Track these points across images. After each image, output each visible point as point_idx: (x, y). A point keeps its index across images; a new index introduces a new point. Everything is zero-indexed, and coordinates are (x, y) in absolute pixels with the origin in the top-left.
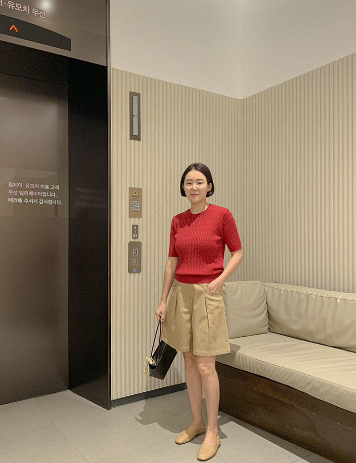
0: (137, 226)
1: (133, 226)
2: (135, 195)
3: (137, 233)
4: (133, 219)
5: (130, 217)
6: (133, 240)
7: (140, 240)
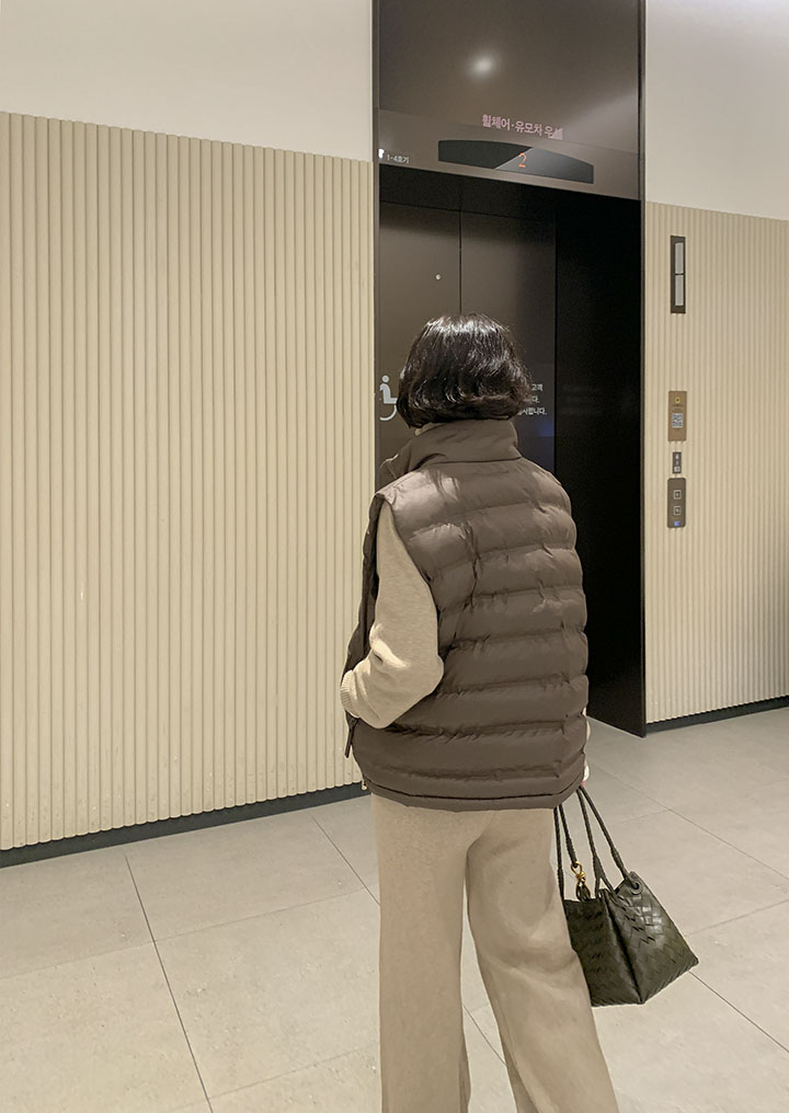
0: (680, 453)
1: (675, 454)
2: (678, 403)
3: (680, 465)
4: (673, 443)
5: (670, 440)
6: (673, 476)
7: (682, 475)
